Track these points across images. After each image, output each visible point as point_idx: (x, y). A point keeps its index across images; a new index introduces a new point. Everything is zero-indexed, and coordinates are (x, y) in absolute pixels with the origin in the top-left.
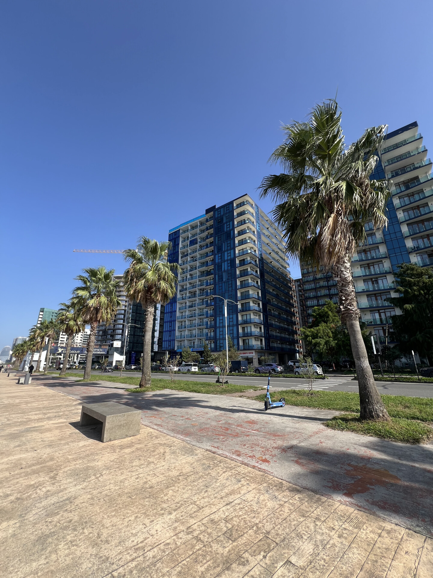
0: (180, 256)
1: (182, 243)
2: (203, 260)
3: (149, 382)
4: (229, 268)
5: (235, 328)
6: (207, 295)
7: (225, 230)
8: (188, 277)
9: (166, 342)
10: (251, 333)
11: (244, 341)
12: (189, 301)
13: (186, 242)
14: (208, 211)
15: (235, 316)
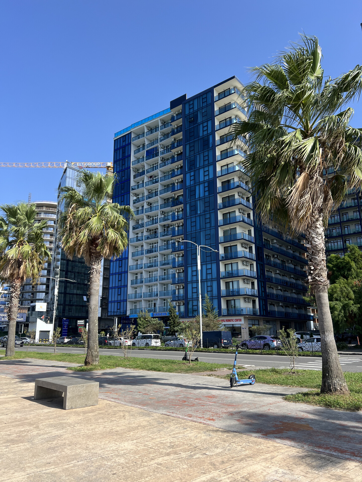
0: (132, 174)
1: (135, 153)
2: (167, 182)
3: (97, 359)
4: (207, 194)
5: (215, 284)
6: (174, 235)
7: (201, 134)
8: (146, 206)
9: (113, 304)
10: (238, 292)
11: (228, 302)
12: (147, 243)
13: (141, 152)
14: (174, 104)
15: (214, 266)
